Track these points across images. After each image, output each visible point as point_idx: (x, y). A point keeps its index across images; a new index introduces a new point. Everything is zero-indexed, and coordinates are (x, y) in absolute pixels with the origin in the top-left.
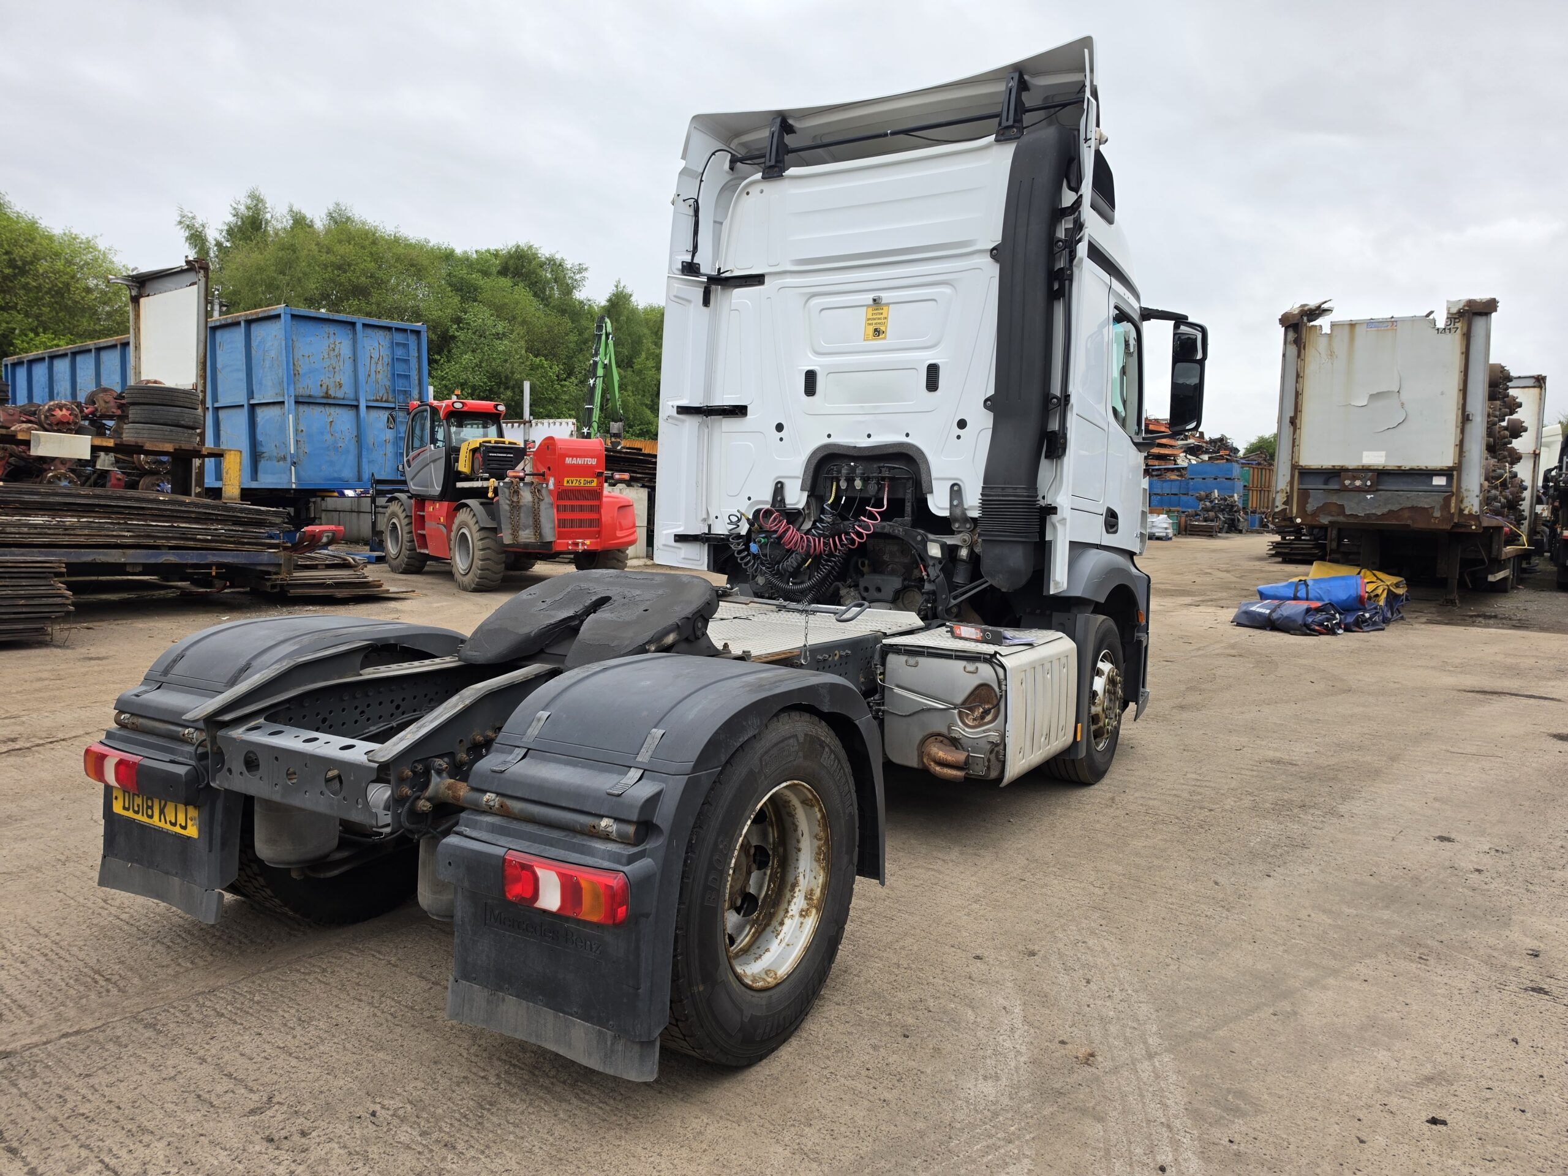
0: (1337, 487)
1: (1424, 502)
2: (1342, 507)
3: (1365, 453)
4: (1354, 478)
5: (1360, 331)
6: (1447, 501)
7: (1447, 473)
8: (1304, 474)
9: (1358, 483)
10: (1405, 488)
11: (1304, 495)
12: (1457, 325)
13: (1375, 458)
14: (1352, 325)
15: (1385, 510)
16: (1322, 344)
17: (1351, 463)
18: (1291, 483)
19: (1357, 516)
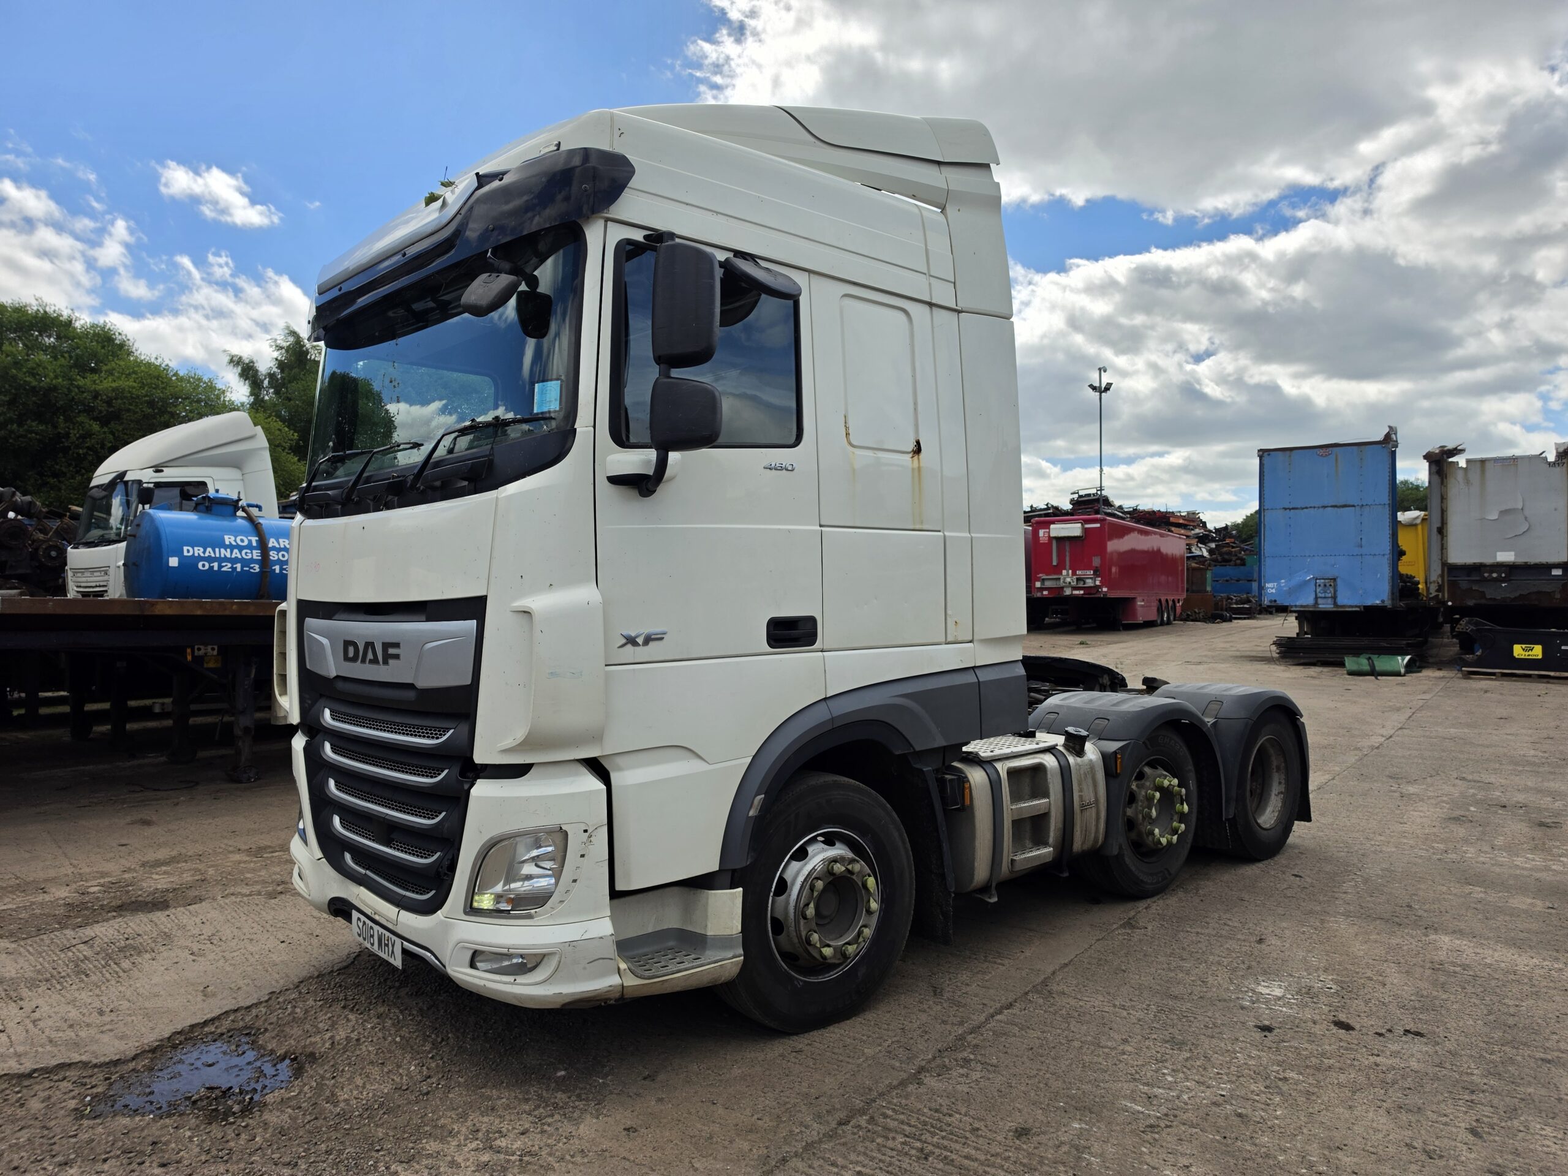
0: (1478, 578)
1: (1547, 588)
2: (1483, 593)
3: (1498, 554)
4: (1492, 572)
5: (1488, 465)
6: (1564, 586)
7: (1564, 566)
8: (1452, 570)
9: (1495, 575)
10: (1529, 578)
11: (1453, 585)
12: (1564, 461)
13: (1506, 557)
14: (1483, 462)
15: (1517, 594)
16: (1460, 475)
17: (1488, 560)
18: (1442, 576)
19: (1495, 599)
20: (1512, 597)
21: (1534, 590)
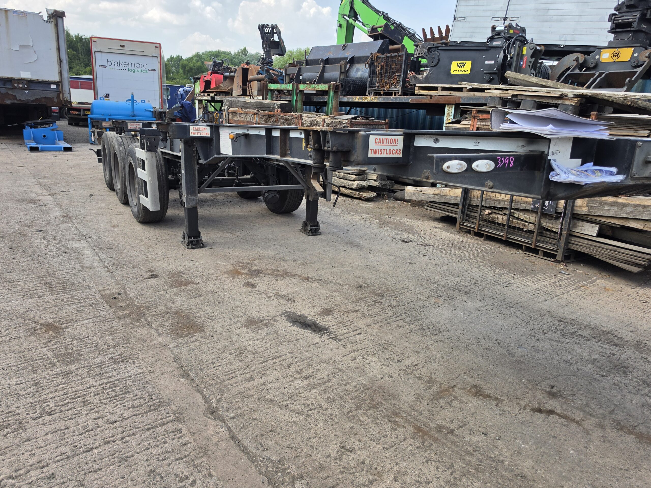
0: (11, 87)
1: (50, 95)
3: (21, 72)
4: (19, 83)
5: (10, 14)
6: (59, 95)
7: (57, 83)
9: (21, 86)
10: (40, 89)
12: (52, 20)
13: (26, 75)
14: (6, 11)
15: (34, 98)
17: (16, 76)
19: (22, 101)
20: (32, 100)
21: (43, 96)
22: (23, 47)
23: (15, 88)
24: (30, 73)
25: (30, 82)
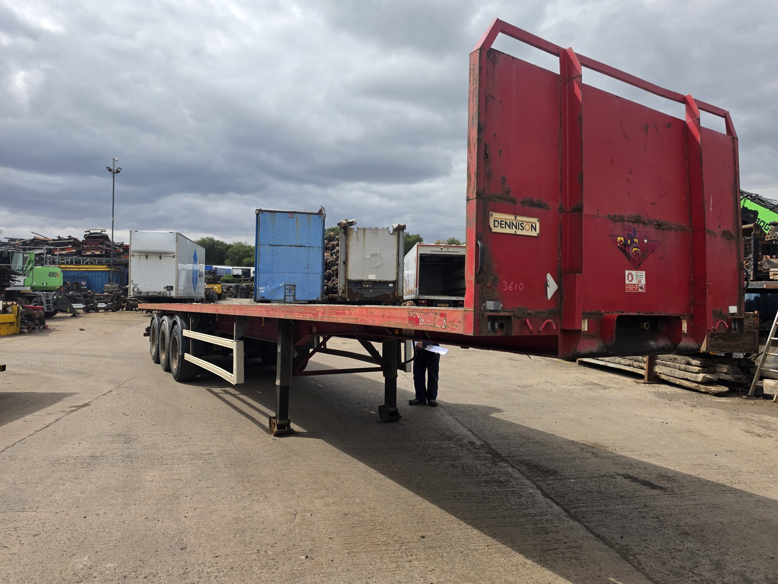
0: (360, 287)
1: (388, 293)
2: (362, 294)
3: (369, 275)
4: (366, 284)
5: (367, 231)
6: (394, 292)
7: (394, 283)
8: (349, 282)
9: (368, 286)
11: (350, 290)
12: (396, 233)
13: (372, 277)
14: (364, 229)
15: (376, 296)
16: (354, 235)
17: (365, 279)
18: (345, 286)
19: (367, 298)
20: (374, 297)
21: (383, 293)
22: (373, 255)
23: (364, 288)
24: (375, 275)
25: (374, 283)
